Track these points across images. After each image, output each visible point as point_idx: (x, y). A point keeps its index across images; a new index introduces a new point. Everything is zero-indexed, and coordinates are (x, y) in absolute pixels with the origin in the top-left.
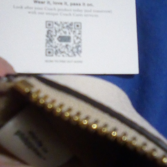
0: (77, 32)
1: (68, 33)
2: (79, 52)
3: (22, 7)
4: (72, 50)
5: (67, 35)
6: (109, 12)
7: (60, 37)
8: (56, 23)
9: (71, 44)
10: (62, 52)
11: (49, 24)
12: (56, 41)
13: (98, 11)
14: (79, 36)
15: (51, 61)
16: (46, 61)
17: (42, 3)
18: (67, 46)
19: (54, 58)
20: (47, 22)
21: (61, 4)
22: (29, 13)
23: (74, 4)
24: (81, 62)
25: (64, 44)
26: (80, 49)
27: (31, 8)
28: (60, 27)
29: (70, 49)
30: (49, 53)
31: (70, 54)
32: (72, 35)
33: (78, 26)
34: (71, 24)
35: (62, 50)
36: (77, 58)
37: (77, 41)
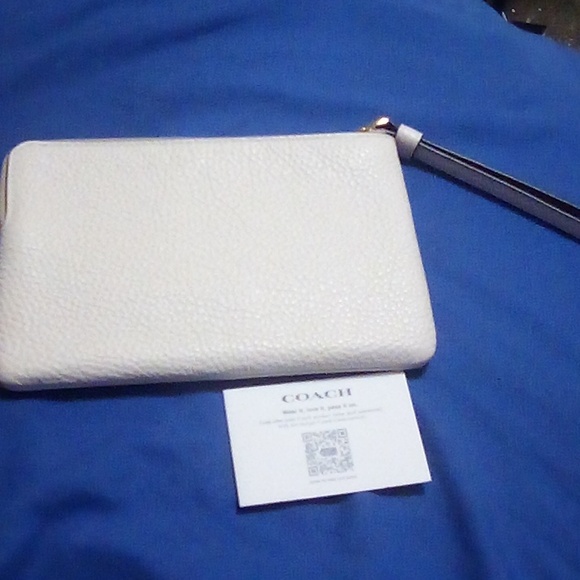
0: (343, 441)
1: (331, 444)
2: (351, 465)
3: (268, 422)
4: (341, 464)
5: (332, 446)
6: (378, 410)
7: (322, 450)
8: (315, 434)
9: (338, 457)
10: (328, 469)
11: (306, 436)
12: (318, 456)
13: (364, 411)
14: (346, 445)
15: (318, 481)
16: (312, 482)
17: (293, 412)
18: (334, 461)
19: (321, 477)
20: (303, 434)
21: (317, 409)
22: (280, 427)
23: (333, 408)
24: (355, 477)
25: (329, 458)
26: (350, 461)
27: (280, 421)
28: (322, 438)
29: (338, 463)
30: (312, 472)
31: (340, 469)
32: (337, 446)
33: (343, 433)
34: (334, 432)
35: (329, 466)
36: (349, 473)
37: (345, 452)
